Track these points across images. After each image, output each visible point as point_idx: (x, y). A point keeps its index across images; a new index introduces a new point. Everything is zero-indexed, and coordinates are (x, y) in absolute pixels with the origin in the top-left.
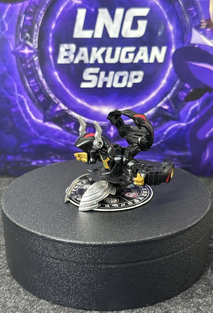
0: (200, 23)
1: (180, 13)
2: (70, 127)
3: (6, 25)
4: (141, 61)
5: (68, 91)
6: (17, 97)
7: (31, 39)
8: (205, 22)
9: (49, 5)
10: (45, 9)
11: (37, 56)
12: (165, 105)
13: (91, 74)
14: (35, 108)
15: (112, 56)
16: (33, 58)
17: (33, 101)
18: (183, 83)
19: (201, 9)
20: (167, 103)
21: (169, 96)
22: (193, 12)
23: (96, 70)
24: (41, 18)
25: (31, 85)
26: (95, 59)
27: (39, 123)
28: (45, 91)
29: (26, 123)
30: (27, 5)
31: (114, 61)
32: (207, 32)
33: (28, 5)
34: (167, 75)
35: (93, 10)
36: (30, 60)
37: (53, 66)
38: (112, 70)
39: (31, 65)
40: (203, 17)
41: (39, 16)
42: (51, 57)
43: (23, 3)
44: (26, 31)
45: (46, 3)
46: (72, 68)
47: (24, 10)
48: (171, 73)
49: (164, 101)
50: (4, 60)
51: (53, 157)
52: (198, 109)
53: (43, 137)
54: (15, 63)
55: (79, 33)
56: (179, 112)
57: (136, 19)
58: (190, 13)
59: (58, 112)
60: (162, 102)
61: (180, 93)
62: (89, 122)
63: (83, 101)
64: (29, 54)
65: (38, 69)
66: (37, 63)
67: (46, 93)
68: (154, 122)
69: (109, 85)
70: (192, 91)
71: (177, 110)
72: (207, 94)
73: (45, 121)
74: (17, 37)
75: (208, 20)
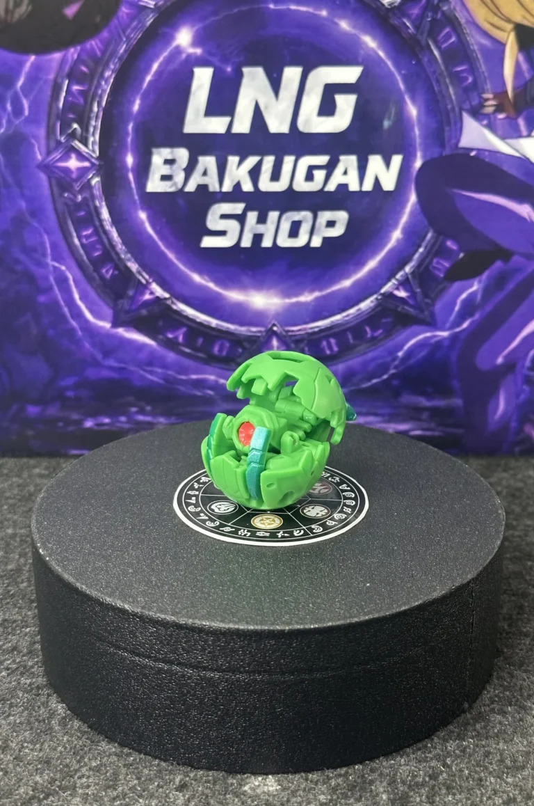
0: (482, 100)
1: (434, 77)
2: (176, 338)
3: (26, 105)
4: (343, 187)
5: (171, 256)
6: (51, 269)
7: (84, 134)
8: (494, 98)
9: (125, 56)
10: (115, 65)
11: (98, 176)
12: (401, 288)
13: (224, 217)
14: (93, 294)
15: (275, 176)
16: (89, 180)
17: (89, 279)
18: (441, 238)
19: (483, 67)
20: (404, 284)
21: (408, 269)
22: (465, 75)
23: (238, 208)
25: (84, 241)
26: (235, 183)
27: (102, 328)
28: (117, 254)
29: (73, 329)
30: (73, 58)
31: (281, 186)
32: (498, 122)
33: (76, 56)
34: (404, 219)
35: (229, 69)
36: (82, 184)
37: (136, 197)
38: (274, 209)
39: (84, 195)
40: (488, 86)
41: (103, 83)
42: (131, 176)
43: (63, 53)
44: (71, 116)
45: (118, 52)
47: (67, 69)
48: (412, 213)
49: (397, 280)
50: (19, 184)
51: (134, 409)
52: (479, 297)
53: (111, 362)
54: (46, 191)
55: (197, 121)
56: (433, 305)
57: (331, 91)
58: (457, 78)
59: (147, 303)
60: (394, 281)
61: (435, 260)
62: (220, 328)
63: (206, 278)
64: (79, 169)
65: (101, 205)
66: (97, 192)
67: (120, 258)
68: (374, 329)
69: (267, 243)
70: (464, 257)
71: (428, 301)
72: (498, 264)
73: (115, 324)
74: (50, 132)
75: (501, 94)
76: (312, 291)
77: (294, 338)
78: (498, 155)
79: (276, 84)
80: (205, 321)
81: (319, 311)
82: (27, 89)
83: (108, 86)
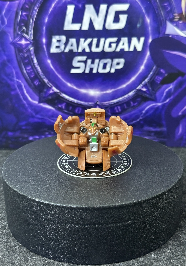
0: (173, 16)
1: (156, 8)
2: (62, 107)
3: (6, 20)
4: (122, 50)
5: (60, 76)
6: (16, 82)
7: (27, 31)
8: (178, 16)
10: (39, 5)
11: (33, 47)
12: (144, 88)
13: (79, 61)
14: (31, 91)
15: (98, 46)
16: (29, 48)
17: (30, 85)
18: (159, 68)
19: (174, 4)
20: (145, 86)
21: (146, 80)
22: (167, 7)
23: (84, 58)
24: (35, 13)
25: (28, 71)
26: (83, 49)
27: (35, 103)
28: (40, 76)
29: (24, 104)
30: (23, 3)
31: (99, 50)
32: (179, 24)
33: (24, 2)
34: (145, 61)
35: (80, 6)
36: (27, 50)
37: (47, 55)
38: (97, 58)
39: (28, 54)
40: (176, 11)
41: (34, 12)
42: (45, 47)
43: (20, 1)
44: (23, 24)
45: (40, 1)
46: (63, 56)
47: (21, 6)
48: (148, 60)
49: (143, 84)
50: (4, 50)
51: (47, 133)
52: (172, 90)
53: (39, 116)
54: (13, 52)
55: (69, 26)
56: (156, 94)
57: (118, 13)
58: (164, 8)
59: (51, 94)
60: (141, 85)
61: (156, 77)
62: (78, 103)
63: (73, 84)
64: (26, 44)
65: (34, 58)
66: (32, 53)
67: (41, 78)
68: (134, 103)
69: (95, 71)
70: (167, 76)
71: (154, 92)
72: (180, 78)
73: (40, 102)
74: (15, 30)
75: (180, 14)
76: (111, 89)
77: (105, 107)
78: (180, 37)
79: (97, 11)
80: (72, 101)
81: (114, 96)
82: (6, 14)
83: (36, 13)
